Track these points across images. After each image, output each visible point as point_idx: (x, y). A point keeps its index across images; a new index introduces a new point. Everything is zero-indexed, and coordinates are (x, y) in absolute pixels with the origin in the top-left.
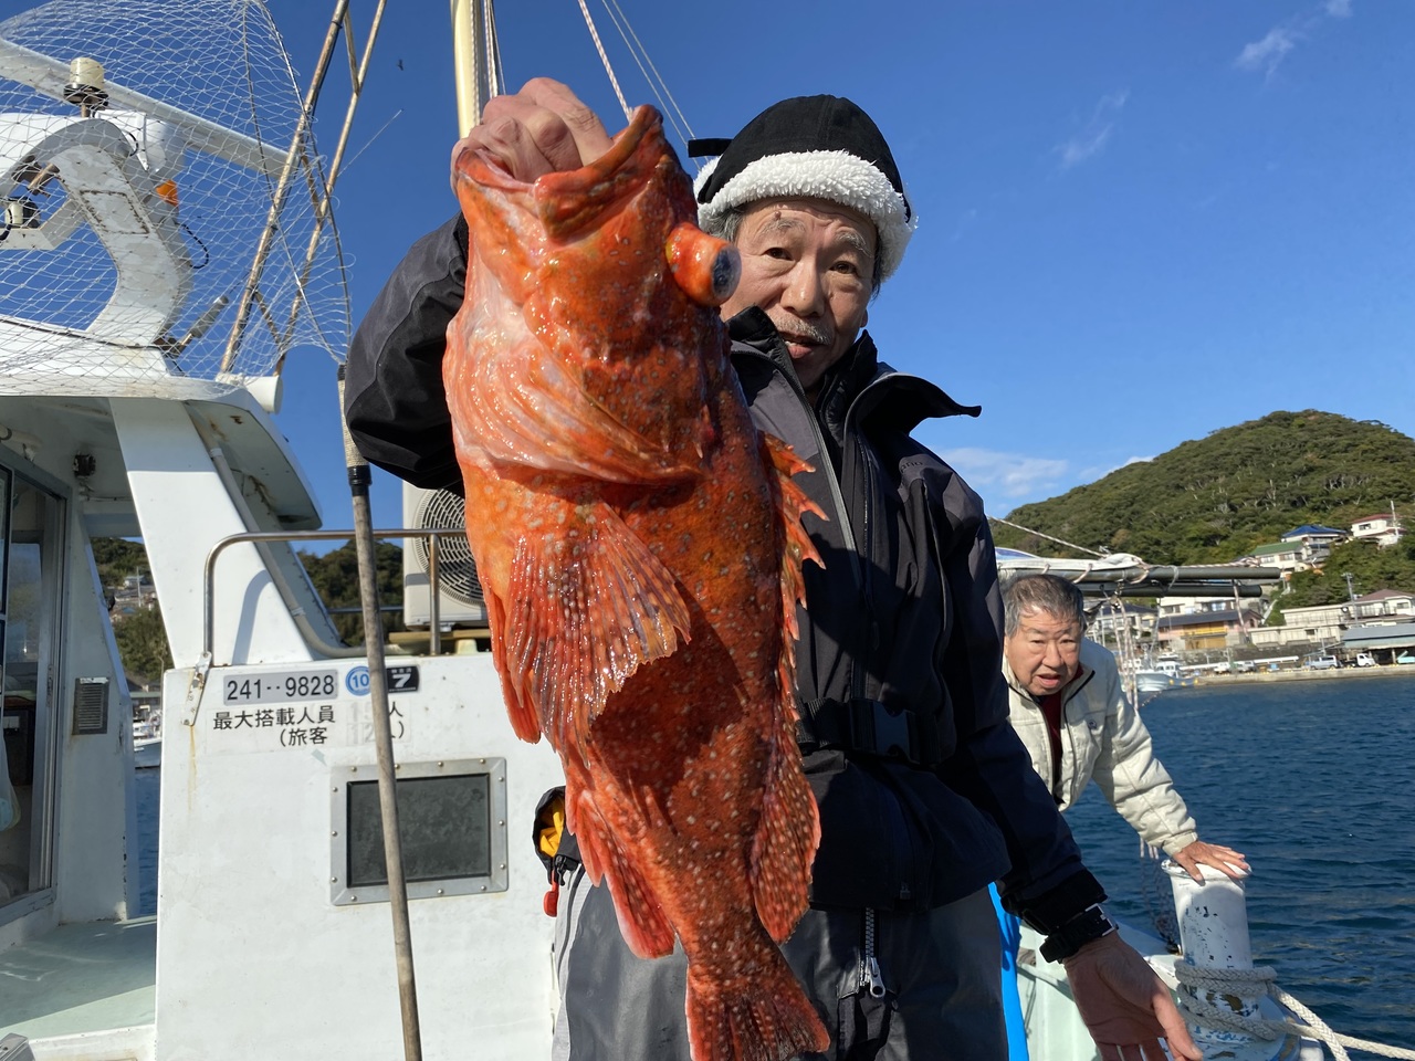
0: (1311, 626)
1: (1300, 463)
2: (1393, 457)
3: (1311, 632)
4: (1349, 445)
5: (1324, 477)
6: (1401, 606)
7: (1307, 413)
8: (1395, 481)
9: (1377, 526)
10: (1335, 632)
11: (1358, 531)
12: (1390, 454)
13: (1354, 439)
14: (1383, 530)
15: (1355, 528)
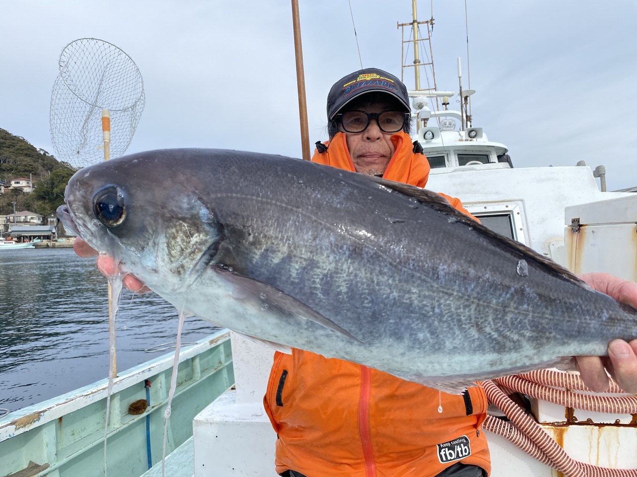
2: (29, 154)
4: (11, 145)
6: (32, 218)
8: (31, 165)
9: (23, 183)
11: (13, 184)
12: (28, 153)
13: (13, 143)
14: (25, 185)
15: (13, 182)
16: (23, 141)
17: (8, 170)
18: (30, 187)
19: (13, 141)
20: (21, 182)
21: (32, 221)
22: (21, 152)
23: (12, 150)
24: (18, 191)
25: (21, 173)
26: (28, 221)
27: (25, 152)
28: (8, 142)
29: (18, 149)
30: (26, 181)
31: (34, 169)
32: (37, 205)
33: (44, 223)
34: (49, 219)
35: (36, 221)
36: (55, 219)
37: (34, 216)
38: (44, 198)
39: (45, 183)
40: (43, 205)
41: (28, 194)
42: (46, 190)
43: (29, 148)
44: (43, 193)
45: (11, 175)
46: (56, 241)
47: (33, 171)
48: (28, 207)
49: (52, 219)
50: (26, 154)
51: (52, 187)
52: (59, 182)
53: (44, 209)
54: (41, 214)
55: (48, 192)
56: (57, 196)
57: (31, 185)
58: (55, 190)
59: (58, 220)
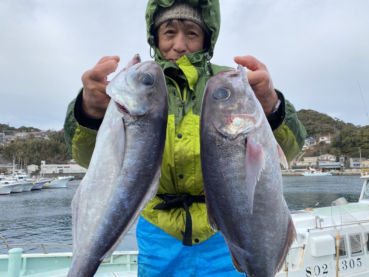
3: (310, 163)
4: (319, 119)
5: (313, 126)
7: (309, 110)
8: (329, 128)
10: (315, 164)
13: (320, 117)
14: (327, 140)
15: (320, 139)
16: (325, 115)
17: (318, 132)
18: (329, 140)
19: (320, 116)
20: (324, 138)
21: (330, 159)
22: (324, 122)
23: (319, 121)
24: (322, 143)
25: (325, 133)
26: (329, 159)
27: (326, 121)
28: (318, 117)
29: (323, 120)
30: (327, 138)
31: (331, 130)
32: (333, 150)
33: (338, 161)
34: (340, 158)
35: (333, 159)
36: (343, 158)
37: (332, 156)
38: (337, 146)
39: (337, 138)
40: (336, 150)
41: (328, 144)
42: (338, 142)
43: (328, 119)
44: (336, 144)
45: (319, 135)
46: (344, 171)
47: (331, 131)
48: (329, 152)
49: (342, 158)
50: (327, 122)
51: (341, 140)
52: (345, 136)
53: (337, 152)
54: (335, 155)
55: (339, 143)
56: (344, 144)
57: (330, 139)
58: (343, 141)
59: (346, 158)
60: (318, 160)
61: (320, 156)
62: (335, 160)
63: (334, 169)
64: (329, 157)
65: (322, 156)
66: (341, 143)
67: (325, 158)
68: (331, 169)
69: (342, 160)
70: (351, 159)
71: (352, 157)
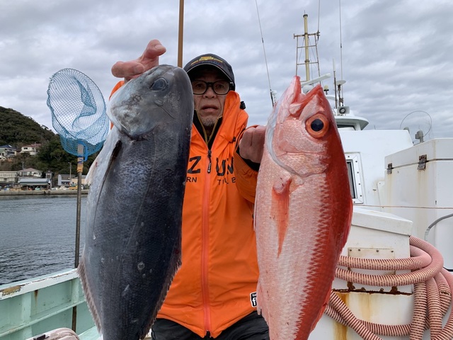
0: (6, 177)
1: (7, 125)
2: (35, 129)
3: (5, 179)
5: (14, 131)
7: (9, 109)
8: (36, 136)
9: (30, 149)
10: (13, 180)
11: (23, 150)
15: (23, 148)
16: (31, 120)
17: (20, 140)
19: (24, 120)
21: (35, 175)
22: (29, 127)
23: (23, 126)
24: (26, 154)
25: (29, 142)
26: (32, 175)
27: (32, 127)
28: (21, 121)
29: (27, 125)
30: (32, 148)
31: (37, 139)
32: (39, 164)
33: (44, 176)
34: (46, 174)
36: (50, 174)
37: (37, 171)
38: (44, 159)
39: (45, 149)
40: (43, 164)
41: (33, 156)
43: (34, 125)
44: (43, 156)
45: (21, 143)
46: (51, 189)
49: (48, 174)
51: (49, 152)
52: (54, 148)
53: (43, 167)
54: (41, 170)
55: (47, 155)
56: (53, 158)
57: (35, 150)
58: (52, 154)
59: (53, 175)
60: (18, 175)
61: (22, 169)
62: (40, 176)
63: (39, 187)
64: (33, 173)
65: (25, 170)
66: (50, 156)
67: (28, 173)
68: (36, 186)
69: (49, 176)
70: (60, 176)
71: (61, 173)
